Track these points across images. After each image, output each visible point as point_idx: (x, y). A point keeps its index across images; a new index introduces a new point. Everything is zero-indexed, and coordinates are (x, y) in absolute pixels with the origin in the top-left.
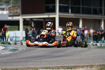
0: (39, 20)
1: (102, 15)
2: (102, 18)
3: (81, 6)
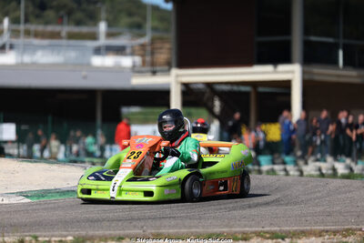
0: (235, 88)
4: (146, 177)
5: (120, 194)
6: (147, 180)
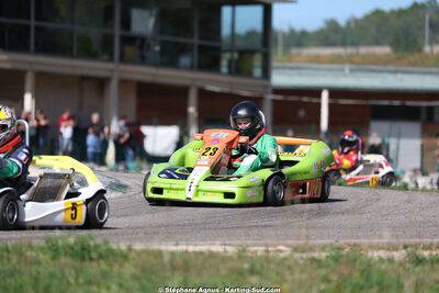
1: (111, 59)
2: (112, 71)
3: (33, 23)
4: (226, 176)
5: (197, 195)
6: (227, 180)
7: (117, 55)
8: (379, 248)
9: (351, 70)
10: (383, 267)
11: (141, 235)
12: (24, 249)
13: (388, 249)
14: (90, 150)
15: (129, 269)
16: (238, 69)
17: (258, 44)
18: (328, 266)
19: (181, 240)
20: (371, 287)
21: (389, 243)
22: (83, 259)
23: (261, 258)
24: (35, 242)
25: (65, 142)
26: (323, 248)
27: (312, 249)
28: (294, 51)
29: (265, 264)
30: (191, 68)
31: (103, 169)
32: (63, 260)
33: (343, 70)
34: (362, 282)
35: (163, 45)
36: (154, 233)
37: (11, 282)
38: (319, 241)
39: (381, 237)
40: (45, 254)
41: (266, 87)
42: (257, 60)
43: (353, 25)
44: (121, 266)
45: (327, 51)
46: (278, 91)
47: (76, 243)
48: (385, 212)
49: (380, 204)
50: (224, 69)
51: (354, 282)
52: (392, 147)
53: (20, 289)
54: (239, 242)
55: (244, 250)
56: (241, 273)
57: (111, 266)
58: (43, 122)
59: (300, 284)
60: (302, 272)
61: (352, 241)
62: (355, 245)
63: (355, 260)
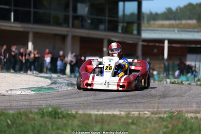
1: (68, 26)
2: (68, 31)
3: (32, 10)
7: (71, 24)
8: (191, 112)
9: (178, 31)
10: (193, 121)
11: (82, 107)
12: (28, 113)
13: (195, 113)
14: (59, 67)
15: (76, 122)
16: (126, 30)
17: (135, 19)
18: (167, 121)
19: (100, 109)
20: (187, 130)
21: (195, 110)
22: (55, 118)
23: (137, 117)
24: (33, 110)
25: (47, 64)
26: (165, 112)
27: (160, 113)
28: (152, 22)
29: (139, 120)
30: (105, 30)
31: (64, 76)
32: (46, 118)
33: (174, 31)
34: (183, 128)
35: (92, 20)
36: (88, 106)
37: (22, 128)
38: (163, 109)
39: (192, 107)
40: (38, 115)
41: (139, 39)
42: (135, 27)
43: (179, 10)
44: (73, 121)
45: (167, 22)
46: (145, 40)
47: (52, 111)
48: (194, 96)
49: (191, 92)
50: (120, 31)
51: (179, 128)
52: (197, 66)
53: (26, 132)
54: (127, 110)
55: (129, 114)
56: (127, 124)
57: (68, 121)
58: (37, 56)
59: (155, 129)
60: (156, 123)
61: (178, 109)
62: (180, 111)
63: (180, 118)
